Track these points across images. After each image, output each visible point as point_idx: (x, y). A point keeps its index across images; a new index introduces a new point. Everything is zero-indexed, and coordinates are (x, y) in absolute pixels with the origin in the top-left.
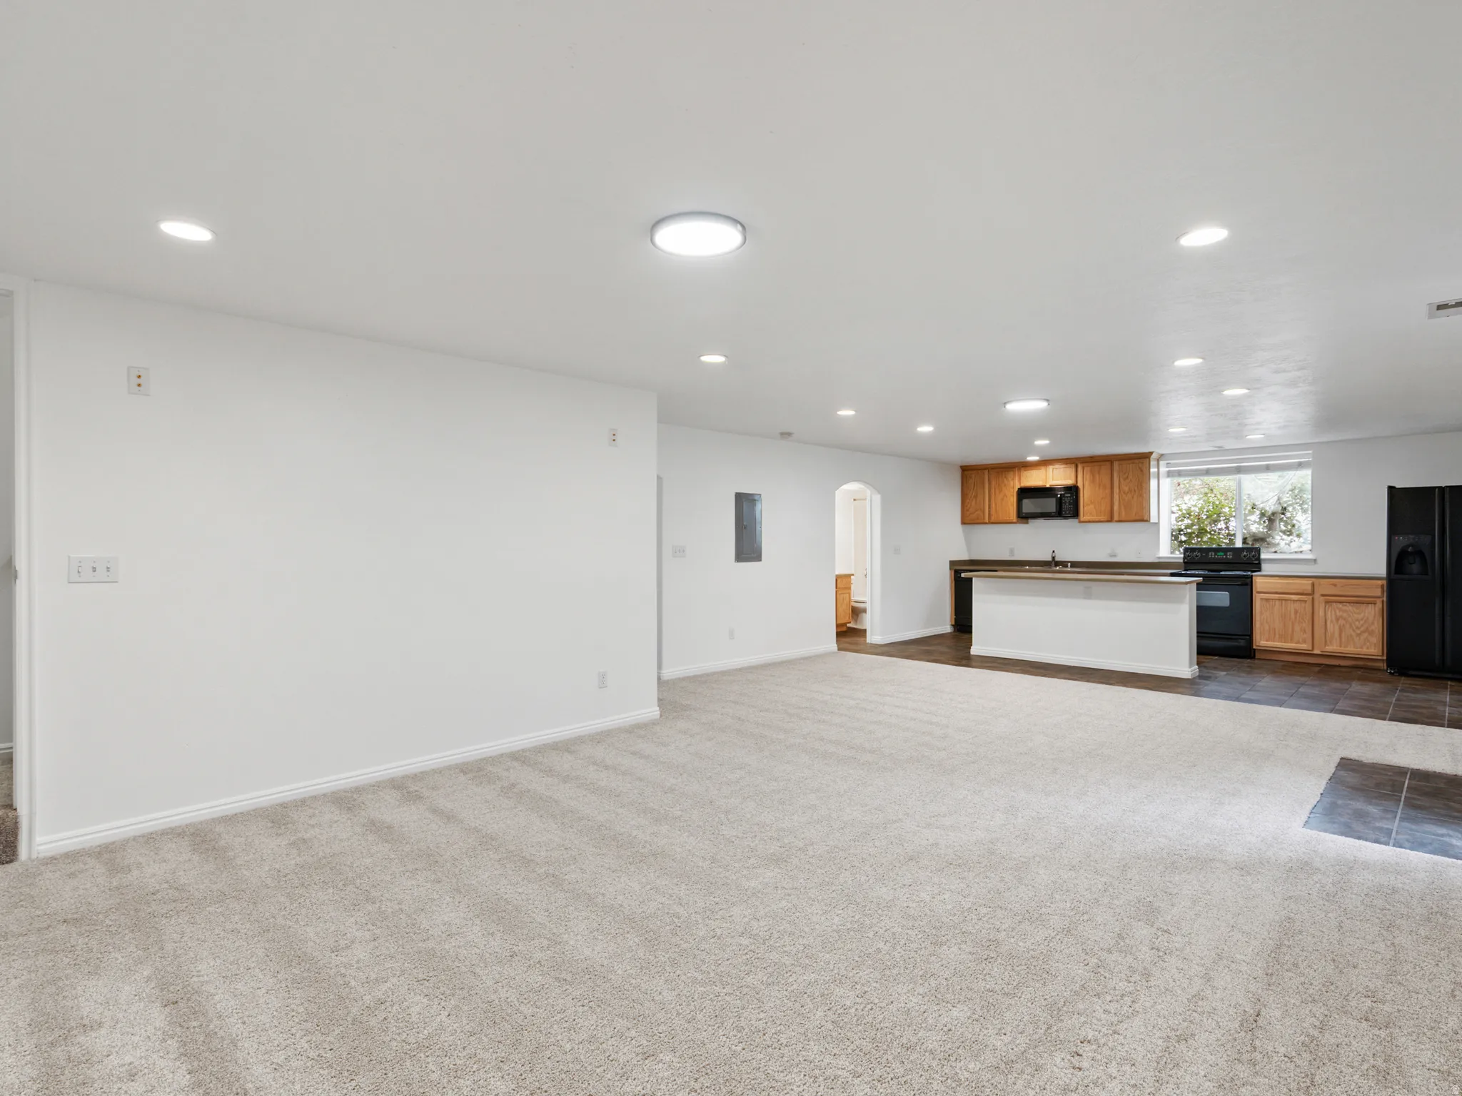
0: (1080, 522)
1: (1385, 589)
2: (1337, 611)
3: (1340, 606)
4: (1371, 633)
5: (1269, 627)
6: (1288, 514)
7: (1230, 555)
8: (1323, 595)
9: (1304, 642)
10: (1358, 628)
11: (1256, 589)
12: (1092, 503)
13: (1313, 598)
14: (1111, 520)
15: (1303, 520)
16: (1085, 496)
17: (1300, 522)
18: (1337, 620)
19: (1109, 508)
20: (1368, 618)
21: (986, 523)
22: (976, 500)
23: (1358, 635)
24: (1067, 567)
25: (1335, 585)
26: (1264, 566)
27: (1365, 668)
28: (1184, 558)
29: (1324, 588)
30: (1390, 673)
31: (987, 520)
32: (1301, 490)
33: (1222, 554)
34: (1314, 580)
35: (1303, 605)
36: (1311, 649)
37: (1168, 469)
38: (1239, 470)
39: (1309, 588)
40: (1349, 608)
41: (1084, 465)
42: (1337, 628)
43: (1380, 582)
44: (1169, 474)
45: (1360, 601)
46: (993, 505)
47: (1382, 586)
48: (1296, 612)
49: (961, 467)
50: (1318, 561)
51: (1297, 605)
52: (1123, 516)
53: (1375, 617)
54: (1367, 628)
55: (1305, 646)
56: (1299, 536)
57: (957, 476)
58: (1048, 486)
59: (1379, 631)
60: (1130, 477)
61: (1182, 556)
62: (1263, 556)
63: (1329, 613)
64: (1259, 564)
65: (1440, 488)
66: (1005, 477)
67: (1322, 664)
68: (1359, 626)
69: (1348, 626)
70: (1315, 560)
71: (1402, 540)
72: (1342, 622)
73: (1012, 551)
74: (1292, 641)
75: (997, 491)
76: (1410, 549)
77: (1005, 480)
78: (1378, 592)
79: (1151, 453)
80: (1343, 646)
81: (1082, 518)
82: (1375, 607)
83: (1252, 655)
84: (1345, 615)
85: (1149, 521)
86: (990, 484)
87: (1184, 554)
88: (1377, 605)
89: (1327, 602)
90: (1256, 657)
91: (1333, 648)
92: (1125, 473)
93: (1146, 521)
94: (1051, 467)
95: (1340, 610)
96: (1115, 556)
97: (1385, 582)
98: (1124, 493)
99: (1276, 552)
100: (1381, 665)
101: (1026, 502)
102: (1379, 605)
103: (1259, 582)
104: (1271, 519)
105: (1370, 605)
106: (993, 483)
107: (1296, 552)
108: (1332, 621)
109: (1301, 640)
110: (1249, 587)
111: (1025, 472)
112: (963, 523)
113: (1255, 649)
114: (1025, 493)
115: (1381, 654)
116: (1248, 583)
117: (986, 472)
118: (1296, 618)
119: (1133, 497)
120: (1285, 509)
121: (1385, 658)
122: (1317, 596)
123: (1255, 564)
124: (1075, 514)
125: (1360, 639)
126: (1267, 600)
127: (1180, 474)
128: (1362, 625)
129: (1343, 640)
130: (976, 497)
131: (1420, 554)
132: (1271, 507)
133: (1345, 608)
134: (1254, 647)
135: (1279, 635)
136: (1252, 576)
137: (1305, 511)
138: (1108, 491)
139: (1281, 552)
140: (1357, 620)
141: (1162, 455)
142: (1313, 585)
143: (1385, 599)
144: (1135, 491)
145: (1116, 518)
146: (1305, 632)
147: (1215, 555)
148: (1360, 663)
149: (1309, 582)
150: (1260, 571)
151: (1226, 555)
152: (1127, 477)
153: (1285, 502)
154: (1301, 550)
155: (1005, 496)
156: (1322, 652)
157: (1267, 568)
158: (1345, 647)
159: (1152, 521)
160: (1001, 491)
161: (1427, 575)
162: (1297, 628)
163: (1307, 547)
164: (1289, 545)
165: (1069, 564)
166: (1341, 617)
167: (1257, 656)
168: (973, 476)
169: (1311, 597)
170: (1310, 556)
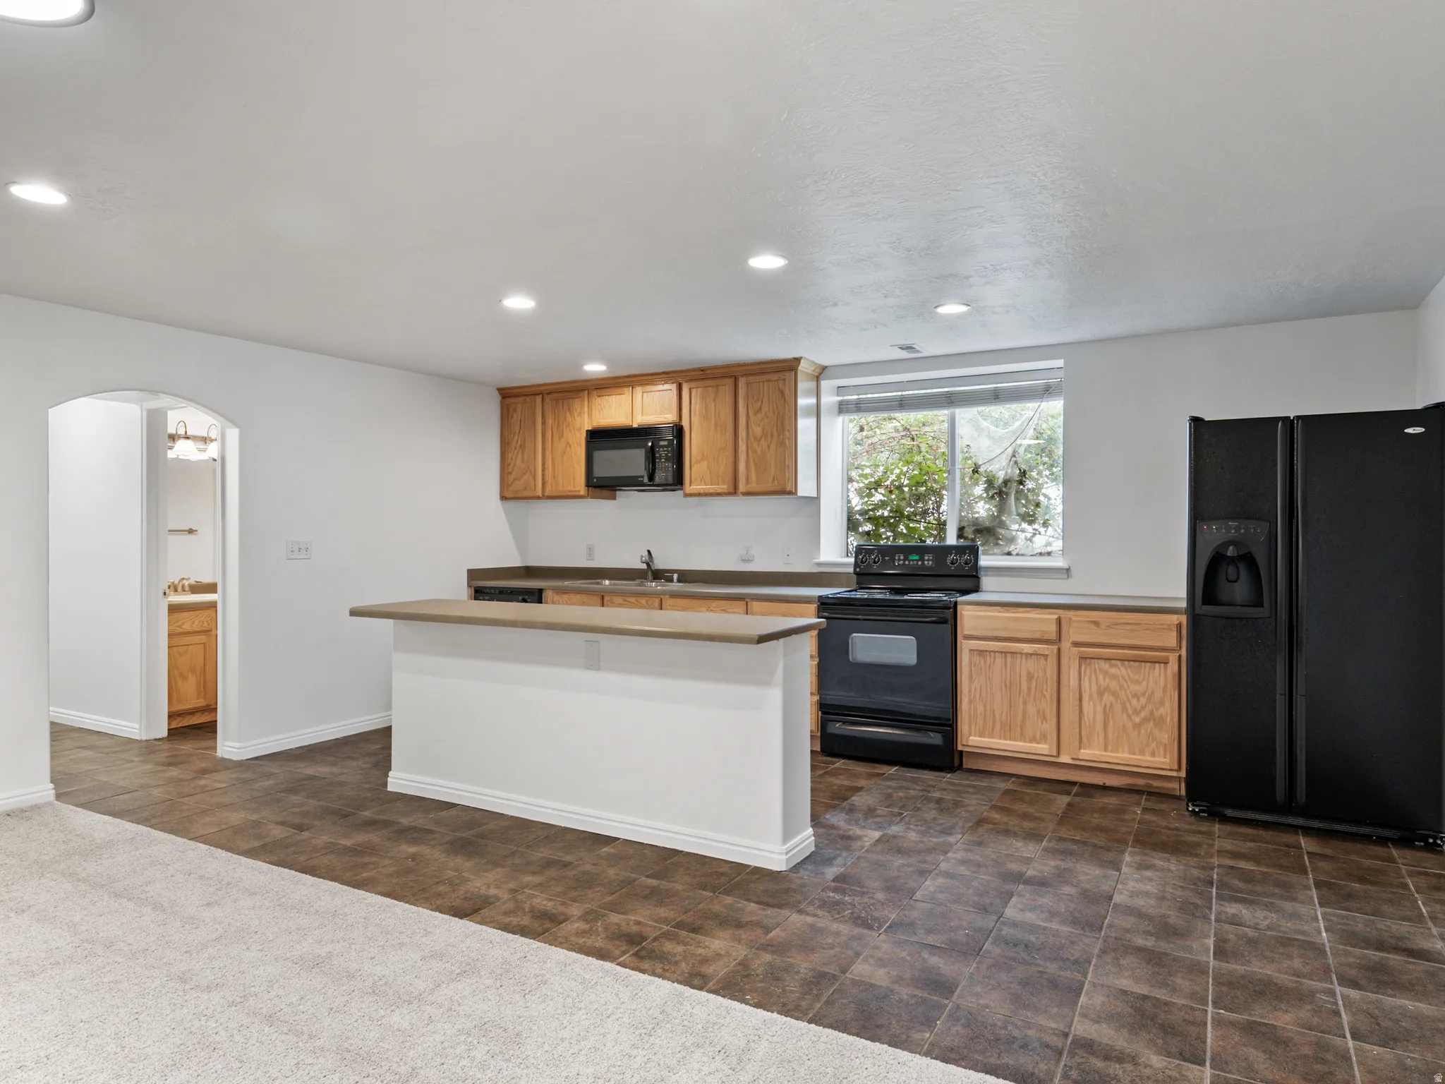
0: (686, 495)
1: (1184, 632)
2: (1101, 678)
3: (1105, 665)
4: (1160, 722)
5: (985, 707)
6: (1030, 484)
7: (929, 561)
8: (1076, 644)
9: (1044, 738)
10: (1136, 712)
11: (962, 631)
12: (704, 458)
13: (1059, 650)
14: (734, 491)
15: (1052, 494)
16: (694, 445)
17: (1049, 499)
18: (1101, 694)
19: (730, 469)
20: (1153, 692)
21: (538, 498)
22: (523, 454)
23: (1137, 726)
24: (671, 580)
25: (1096, 623)
26: (987, 582)
27: (1150, 794)
28: (856, 565)
29: (1079, 628)
30: (1193, 810)
31: (539, 493)
32: (1051, 440)
33: (917, 558)
34: (1060, 612)
35: (1042, 661)
36: (1055, 753)
37: (840, 398)
38: (950, 400)
39: (1053, 628)
40: (1121, 670)
41: (693, 384)
42: (1100, 709)
43: (1174, 619)
44: (843, 408)
45: (1142, 657)
46: (549, 464)
47: (1179, 626)
48: (1030, 677)
49: (500, 390)
50: (1074, 572)
51: (1031, 665)
52: (753, 486)
53: (1164, 691)
54: (1152, 712)
55: (1043, 749)
56: (1045, 524)
57: (492, 409)
58: (635, 426)
59: (1172, 720)
60: (765, 408)
61: (852, 560)
62: (984, 561)
63: (1087, 679)
64: (977, 578)
65: (1285, 419)
66: (569, 410)
67: (1074, 783)
68: (1138, 707)
69: (1118, 708)
70: (1068, 570)
71: (1215, 533)
72: (1108, 698)
73: (590, 550)
74: (1022, 737)
75: (556, 439)
76: (1231, 552)
77: (568, 414)
78: (1171, 640)
79: (797, 360)
80: (1110, 748)
81: (688, 488)
82: (1166, 669)
83: (956, 763)
84: (1113, 685)
85: (795, 493)
86: (544, 423)
87: (856, 557)
88: (1169, 666)
89: (1083, 658)
90: (964, 766)
91: (1091, 753)
92: (758, 400)
93: (790, 493)
94: (639, 390)
95: (1106, 673)
96: (749, 561)
97: (1184, 619)
98: (755, 438)
99: (1009, 554)
100: (1175, 785)
101: (600, 456)
102: (1173, 666)
103: (971, 616)
104: (1000, 492)
105: (1157, 665)
106: (550, 422)
107: (1041, 554)
108: (1091, 697)
109: (1038, 737)
110: (948, 627)
111: (599, 400)
112: (503, 498)
113: (961, 752)
114: (600, 438)
115: (1176, 767)
116: (948, 617)
117: (539, 399)
118: (1029, 689)
119: (769, 447)
120: (1023, 473)
121: (1183, 774)
122: (1066, 645)
123: (970, 579)
124: (678, 481)
125: (1139, 733)
126: (981, 652)
127: (859, 407)
128: (1143, 708)
129: (1110, 738)
130: (523, 447)
131: (1248, 560)
132: (1001, 470)
133: (1113, 671)
134: (960, 748)
135: (1002, 723)
136: (956, 603)
137: (1054, 478)
138: (729, 435)
139: (1017, 555)
140: (1135, 696)
141: (824, 368)
142: (1059, 621)
143: (1184, 652)
144: (772, 436)
145: (742, 488)
146: (1044, 718)
147: (904, 560)
148: (1141, 782)
149: (1052, 616)
150: (976, 589)
151: (922, 559)
152: (760, 409)
153: (1027, 461)
154: (1049, 549)
155: (568, 444)
156: (1073, 759)
157: (991, 588)
158: (1112, 751)
159: (800, 493)
160: (561, 436)
161: (1262, 606)
162: (1032, 710)
163: (1057, 545)
164: (1030, 540)
165: (675, 576)
166: (1107, 689)
167: (967, 763)
168: (519, 409)
169: (1055, 647)
170: (1059, 563)
